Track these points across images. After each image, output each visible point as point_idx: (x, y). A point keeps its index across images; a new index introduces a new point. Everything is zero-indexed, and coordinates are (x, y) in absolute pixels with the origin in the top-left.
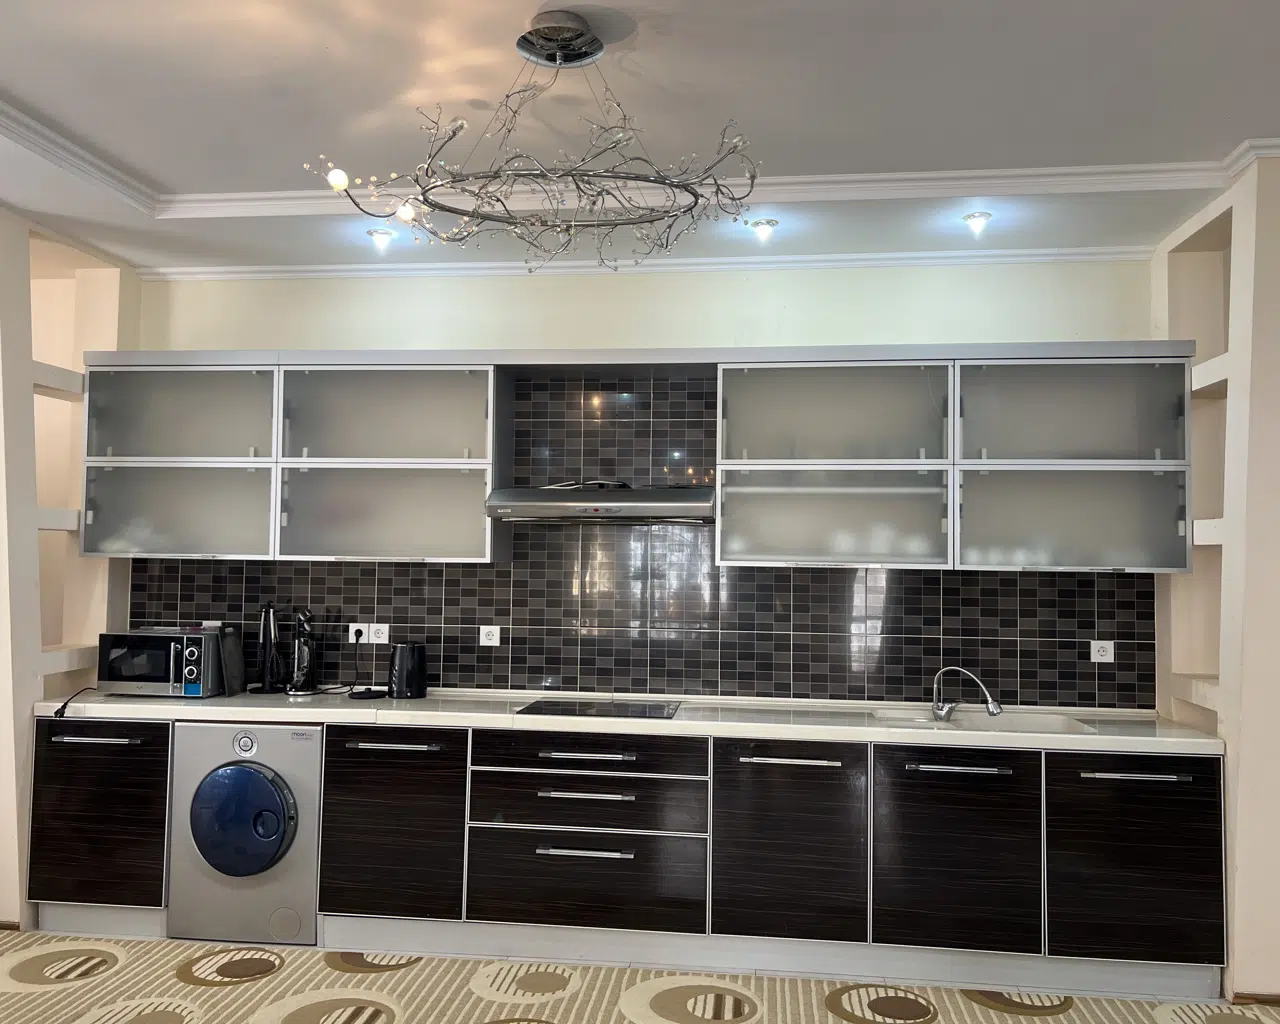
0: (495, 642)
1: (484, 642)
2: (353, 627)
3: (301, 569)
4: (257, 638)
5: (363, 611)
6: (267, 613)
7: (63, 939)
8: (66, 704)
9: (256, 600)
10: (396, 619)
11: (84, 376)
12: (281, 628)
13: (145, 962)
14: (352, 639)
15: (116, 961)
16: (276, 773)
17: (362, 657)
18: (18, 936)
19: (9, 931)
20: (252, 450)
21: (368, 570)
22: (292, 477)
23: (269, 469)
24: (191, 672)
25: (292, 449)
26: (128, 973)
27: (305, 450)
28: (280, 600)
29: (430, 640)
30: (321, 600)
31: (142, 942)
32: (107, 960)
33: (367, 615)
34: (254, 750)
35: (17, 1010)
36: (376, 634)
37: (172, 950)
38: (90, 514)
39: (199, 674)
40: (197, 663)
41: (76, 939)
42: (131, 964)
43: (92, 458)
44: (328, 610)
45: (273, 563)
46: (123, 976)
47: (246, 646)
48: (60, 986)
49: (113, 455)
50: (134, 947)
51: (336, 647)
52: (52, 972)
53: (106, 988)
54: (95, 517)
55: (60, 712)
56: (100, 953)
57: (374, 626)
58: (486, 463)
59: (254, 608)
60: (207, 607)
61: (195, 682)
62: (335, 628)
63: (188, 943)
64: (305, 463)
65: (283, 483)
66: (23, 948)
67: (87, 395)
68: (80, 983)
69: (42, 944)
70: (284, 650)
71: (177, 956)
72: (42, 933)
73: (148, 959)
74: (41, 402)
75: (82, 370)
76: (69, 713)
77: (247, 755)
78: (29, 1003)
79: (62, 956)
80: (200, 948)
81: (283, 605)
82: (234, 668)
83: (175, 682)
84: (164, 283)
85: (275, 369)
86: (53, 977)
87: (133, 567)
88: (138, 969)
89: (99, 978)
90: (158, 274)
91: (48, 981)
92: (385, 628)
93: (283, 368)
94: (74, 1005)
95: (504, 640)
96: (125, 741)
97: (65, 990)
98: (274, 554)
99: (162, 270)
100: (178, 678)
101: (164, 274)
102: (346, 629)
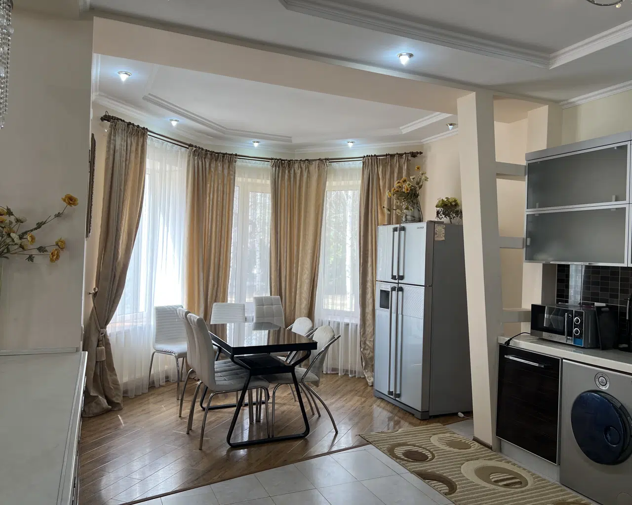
7: (508, 462)
8: (511, 339)
11: (525, 166)
13: (539, 492)
15: (527, 484)
16: (622, 405)
18: (490, 452)
19: (487, 448)
20: (614, 197)
23: (625, 208)
24: (577, 332)
26: (528, 494)
31: (545, 480)
32: (522, 483)
34: (608, 385)
35: (467, 490)
37: (558, 491)
38: (529, 240)
39: (581, 334)
40: (580, 326)
41: (514, 464)
42: (532, 490)
43: (529, 210)
46: (525, 495)
48: (493, 487)
49: (539, 207)
50: (539, 481)
52: (494, 477)
53: (513, 497)
54: (531, 242)
55: (508, 342)
56: (521, 476)
60: (597, 294)
61: (579, 338)
63: (569, 491)
66: (488, 460)
67: (527, 176)
68: (503, 489)
69: (498, 461)
71: (558, 496)
72: (502, 455)
73: (542, 491)
74: (501, 183)
75: (524, 163)
76: (511, 344)
77: (603, 388)
78: (474, 489)
79: (503, 471)
80: (573, 497)
83: (568, 336)
84: (575, 107)
85: (628, 143)
86: (493, 480)
87: (558, 269)
88: (534, 494)
89: (513, 491)
90: (571, 103)
91: (489, 482)
94: (493, 500)
96: (536, 365)
97: (494, 489)
99: (573, 100)
100: (570, 334)
101: (574, 102)
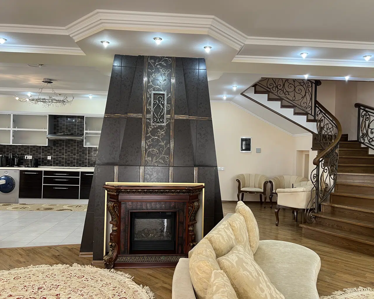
0: (50, 159)
1: (48, 159)
2: (26, 156)
3: (16, 146)
4: (9, 157)
5: (27, 153)
6: (10, 154)
9: (8, 151)
10: (33, 155)
12: (13, 156)
14: (25, 158)
16: (11, 177)
17: (27, 161)
20: (7, 127)
21: (28, 147)
22: (14, 132)
23: (10, 130)
25: (14, 127)
27: (17, 127)
28: (13, 151)
29: (39, 158)
30: (20, 152)
33: (28, 154)
36: (30, 157)
44: (21, 153)
45: (11, 145)
47: (6, 159)
51: (23, 159)
57: (29, 156)
58: (47, 130)
59: (8, 153)
62: (23, 156)
64: (16, 129)
65: (13, 132)
70: (13, 160)
77: (7, 175)
81: (13, 152)
82: (4, 162)
85: (11, 114)
92: (31, 156)
93: (13, 114)
95: (52, 159)
98: (11, 144)
102: (25, 156)
